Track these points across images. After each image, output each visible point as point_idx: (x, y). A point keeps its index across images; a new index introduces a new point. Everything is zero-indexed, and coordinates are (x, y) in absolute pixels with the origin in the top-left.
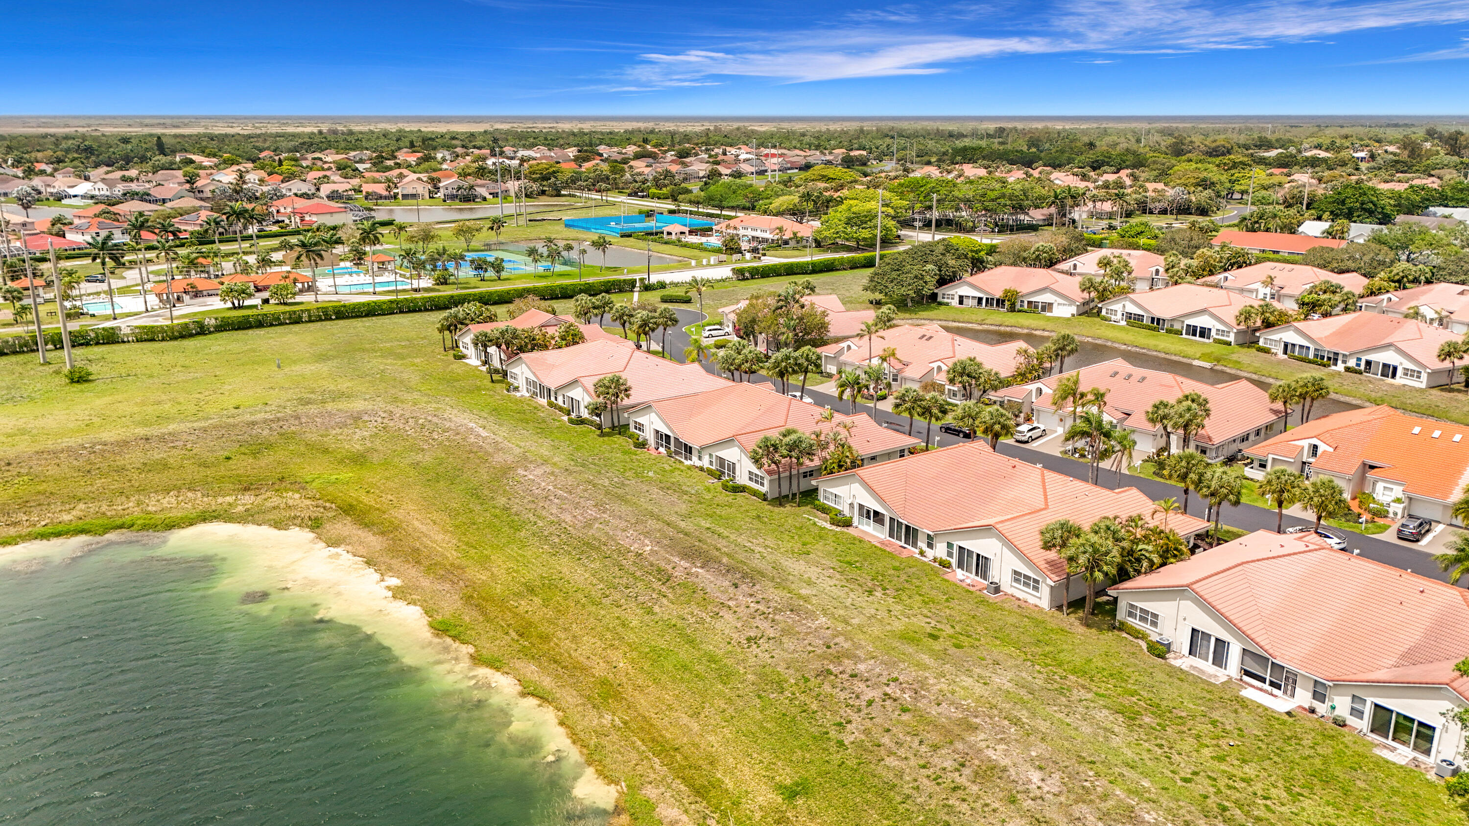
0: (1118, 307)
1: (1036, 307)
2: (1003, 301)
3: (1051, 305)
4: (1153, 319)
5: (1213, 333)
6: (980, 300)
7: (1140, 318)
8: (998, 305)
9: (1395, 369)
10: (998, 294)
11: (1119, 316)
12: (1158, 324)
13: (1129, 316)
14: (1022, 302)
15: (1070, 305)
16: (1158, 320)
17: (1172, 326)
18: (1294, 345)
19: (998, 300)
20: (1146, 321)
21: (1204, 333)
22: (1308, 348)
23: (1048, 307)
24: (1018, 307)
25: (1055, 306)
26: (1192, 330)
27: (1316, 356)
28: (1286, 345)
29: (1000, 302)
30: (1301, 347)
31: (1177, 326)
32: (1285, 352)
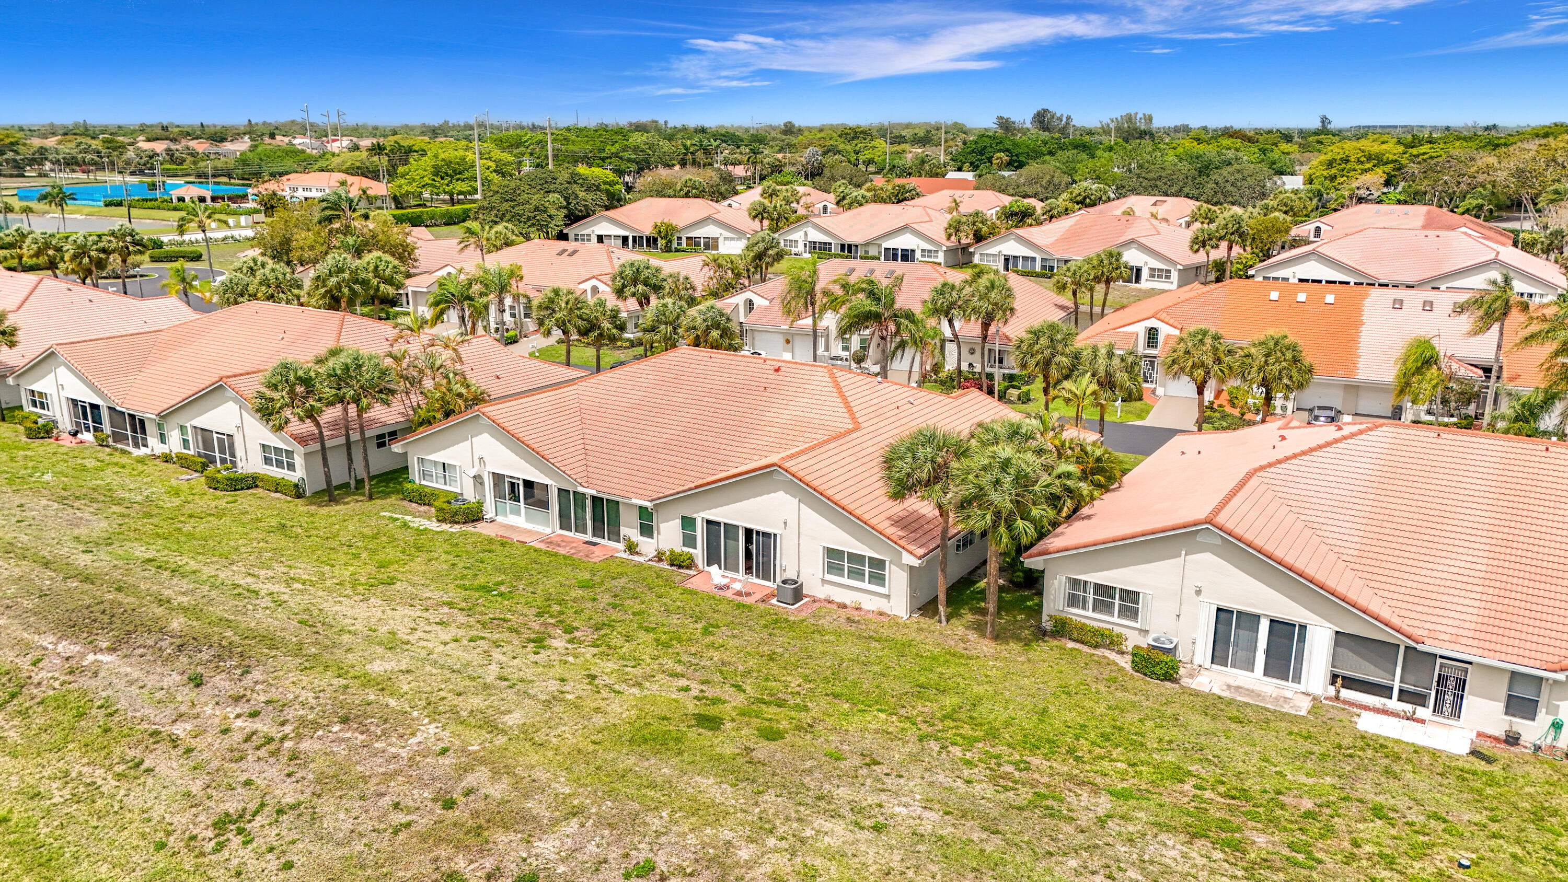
0: (798, 236)
1: (698, 244)
2: (655, 240)
3: (716, 240)
4: (843, 246)
5: (918, 254)
6: (625, 239)
7: (826, 246)
8: (648, 245)
9: (1139, 271)
10: (648, 231)
11: (801, 248)
12: (850, 251)
13: (813, 246)
14: (679, 238)
15: (739, 239)
16: (850, 246)
17: (866, 252)
18: (1016, 258)
19: (648, 239)
20: (835, 250)
21: (907, 256)
22: (1034, 259)
23: (711, 244)
24: (674, 245)
25: (721, 241)
26: (892, 254)
27: (1043, 267)
28: (1007, 260)
29: (652, 241)
30: (1025, 258)
31: (873, 252)
32: (1007, 269)
